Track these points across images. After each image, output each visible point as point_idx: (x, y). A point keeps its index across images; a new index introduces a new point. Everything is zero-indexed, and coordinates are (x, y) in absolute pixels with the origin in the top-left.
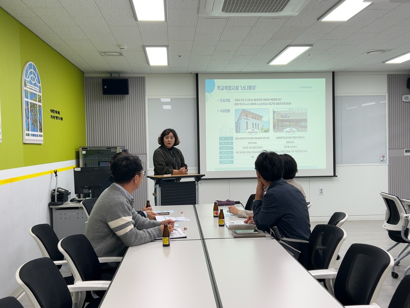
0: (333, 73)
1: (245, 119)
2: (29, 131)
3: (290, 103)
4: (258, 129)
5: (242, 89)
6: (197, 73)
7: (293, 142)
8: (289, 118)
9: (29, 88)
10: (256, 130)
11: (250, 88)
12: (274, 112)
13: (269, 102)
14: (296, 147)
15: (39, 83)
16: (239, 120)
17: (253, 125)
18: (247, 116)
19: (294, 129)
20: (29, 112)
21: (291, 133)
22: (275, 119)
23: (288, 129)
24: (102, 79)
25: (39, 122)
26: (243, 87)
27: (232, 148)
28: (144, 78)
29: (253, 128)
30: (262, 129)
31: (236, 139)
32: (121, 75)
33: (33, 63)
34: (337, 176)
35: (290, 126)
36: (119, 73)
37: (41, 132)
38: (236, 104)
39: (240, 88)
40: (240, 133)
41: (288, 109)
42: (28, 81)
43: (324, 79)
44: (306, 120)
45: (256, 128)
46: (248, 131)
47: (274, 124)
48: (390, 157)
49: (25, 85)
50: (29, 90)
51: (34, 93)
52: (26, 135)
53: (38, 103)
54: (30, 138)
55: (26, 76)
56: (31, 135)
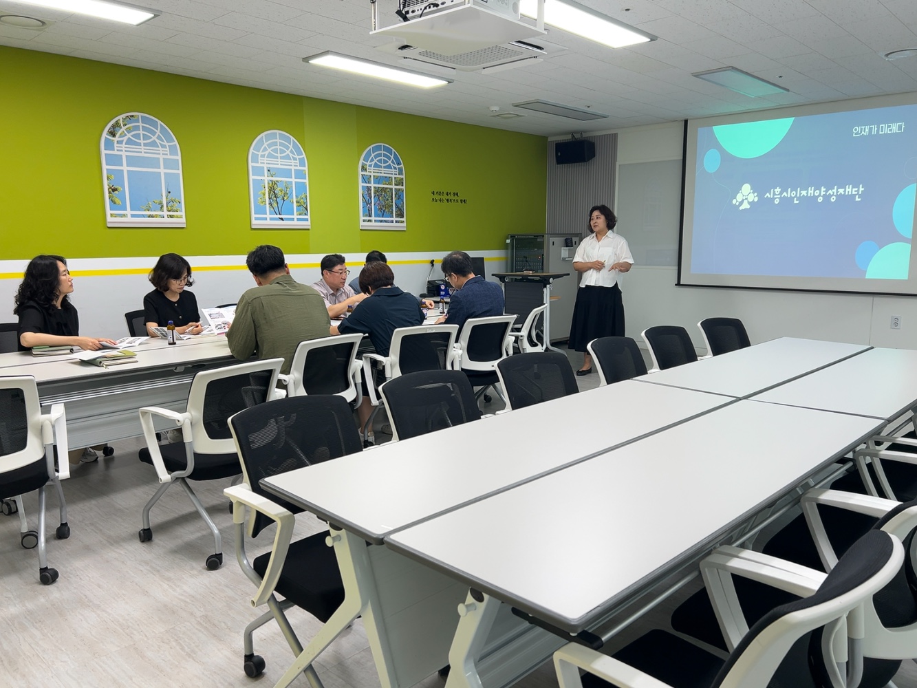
2: (370, 216)
6: (686, 118)
9: (372, 172)
15: (399, 164)
20: (371, 198)
24: (556, 144)
25: (397, 207)
28: (615, 135)
32: (585, 135)
33: (382, 144)
36: (581, 132)
37: (402, 217)
42: (371, 165)
49: (364, 169)
50: (372, 174)
51: (386, 177)
52: (364, 221)
53: (394, 187)
54: (374, 225)
55: (366, 159)
56: (375, 221)
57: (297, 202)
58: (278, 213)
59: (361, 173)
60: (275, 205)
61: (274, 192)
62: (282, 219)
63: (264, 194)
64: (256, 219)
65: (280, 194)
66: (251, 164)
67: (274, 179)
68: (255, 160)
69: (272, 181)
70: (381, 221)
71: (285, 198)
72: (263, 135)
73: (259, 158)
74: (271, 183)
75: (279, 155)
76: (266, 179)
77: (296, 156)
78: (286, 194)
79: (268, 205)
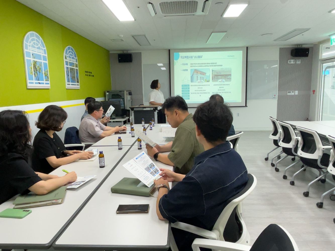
0: (247, 48)
1: (196, 74)
2: (69, 82)
3: (222, 66)
4: (204, 80)
5: (194, 58)
6: (169, 49)
7: (223, 87)
8: (221, 74)
10: (202, 81)
11: (199, 57)
12: (213, 71)
13: (210, 65)
14: (225, 90)
15: (76, 57)
16: (193, 75)
17: (201, 78)
18: (197, 73)
19: (223, 80)
20: (69, 73)
21: (222, 82)
22: (213, 74)
23: (220, 80)
24: (118, 54)
25: (77, 78)
26: (195, 56)
27: (189, 91)
28: (141, 53)
29: (201, 80)
30: (206, 80)
31: (191, 86)
32: (129, 52)
33: (71, 47)
34: (247, 106)
35: (221, 78)
36: (127, 51)
37: (78, 83)
38: (191, 66)
39: (193, 57)
40: (193, 82)
41: (220, 69)
42: (68, 56)
43: (242, 51)
44: (230, 75)
45: (202, 80)
46: (198, 81)
47: (212, 77)
48: (278, 96)
49: (66, 58)
50: (69, 61)
51: (73, 63)
52: (68, 84)
53: (75, 68)
54: (71, 86)
55: (66, 53)
56: (71, 84)
57: (45, 74)
58: (38, 80)
59: (65, 60)
60: (36, 75)
61: (35, 67)
62: (39, 83)
63: (32, 69)
64: (30, 83)
65: (38, 69)
66: (25, 50)
67: (36, 60)
68: (27, 48)
69: (34, 61)
70: (73, 85)
71: (40, 71)
72: (29, 33)
73: (28, 47)
74: (34, 62)
75: (36, 46)
76: (32, 59)
77: (42, 48)
78: (40, 69)
79: (33, 75)
